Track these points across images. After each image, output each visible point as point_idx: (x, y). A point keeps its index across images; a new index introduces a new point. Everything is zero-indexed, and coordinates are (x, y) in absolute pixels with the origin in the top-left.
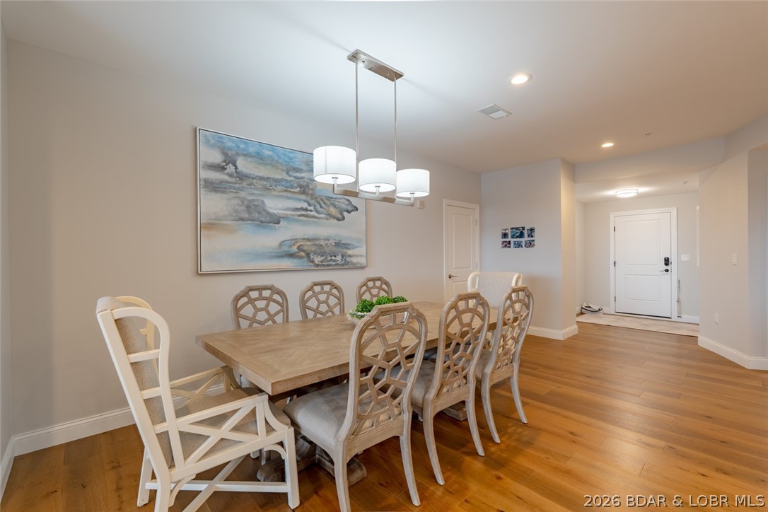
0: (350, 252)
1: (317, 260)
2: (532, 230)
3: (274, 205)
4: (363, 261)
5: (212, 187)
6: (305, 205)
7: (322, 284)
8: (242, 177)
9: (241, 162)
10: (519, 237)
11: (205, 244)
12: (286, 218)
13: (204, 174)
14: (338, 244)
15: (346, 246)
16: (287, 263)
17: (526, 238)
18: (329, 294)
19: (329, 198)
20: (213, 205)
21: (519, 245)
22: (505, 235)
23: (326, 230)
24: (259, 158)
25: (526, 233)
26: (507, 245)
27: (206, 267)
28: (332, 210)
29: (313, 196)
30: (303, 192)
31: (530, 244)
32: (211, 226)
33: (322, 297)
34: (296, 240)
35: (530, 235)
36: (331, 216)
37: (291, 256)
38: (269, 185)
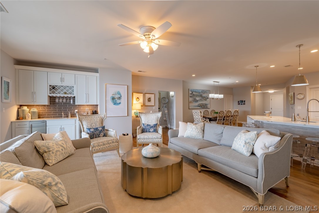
0: (207, 106)
1: (203, 107)
2: (245, 101)
3: (197, 99)
4: (209, 107)
5: (191, 97)
6: (201, 98)
7: (206, 111)
8: (194, 95)
9: (194, 93)
10: (242, 102)
11: (190, 105)
12: (199, 100)
13: (190, 95)
14: (206, 104)
15: (207, 105)
16: (199, 108)
17: (243, 103)
18: (207, 112)
19: (204, 97)
20: (191, 99)
21: (242, 104)
22: (239, 102)
23: (204, 102)
24: (196, 92)
25: (243, 101)
26: (239, 104)
27: (190, 108)
28: (205, 99)
29: (202, 97)
30: (201, 96)
31: (244, 104)
32: (190, 102)
33: (206, 112)
34: (200, 104)
35: (244, 102)
36: (205, 100)
37: (199, 106)
38: (197, 96)
